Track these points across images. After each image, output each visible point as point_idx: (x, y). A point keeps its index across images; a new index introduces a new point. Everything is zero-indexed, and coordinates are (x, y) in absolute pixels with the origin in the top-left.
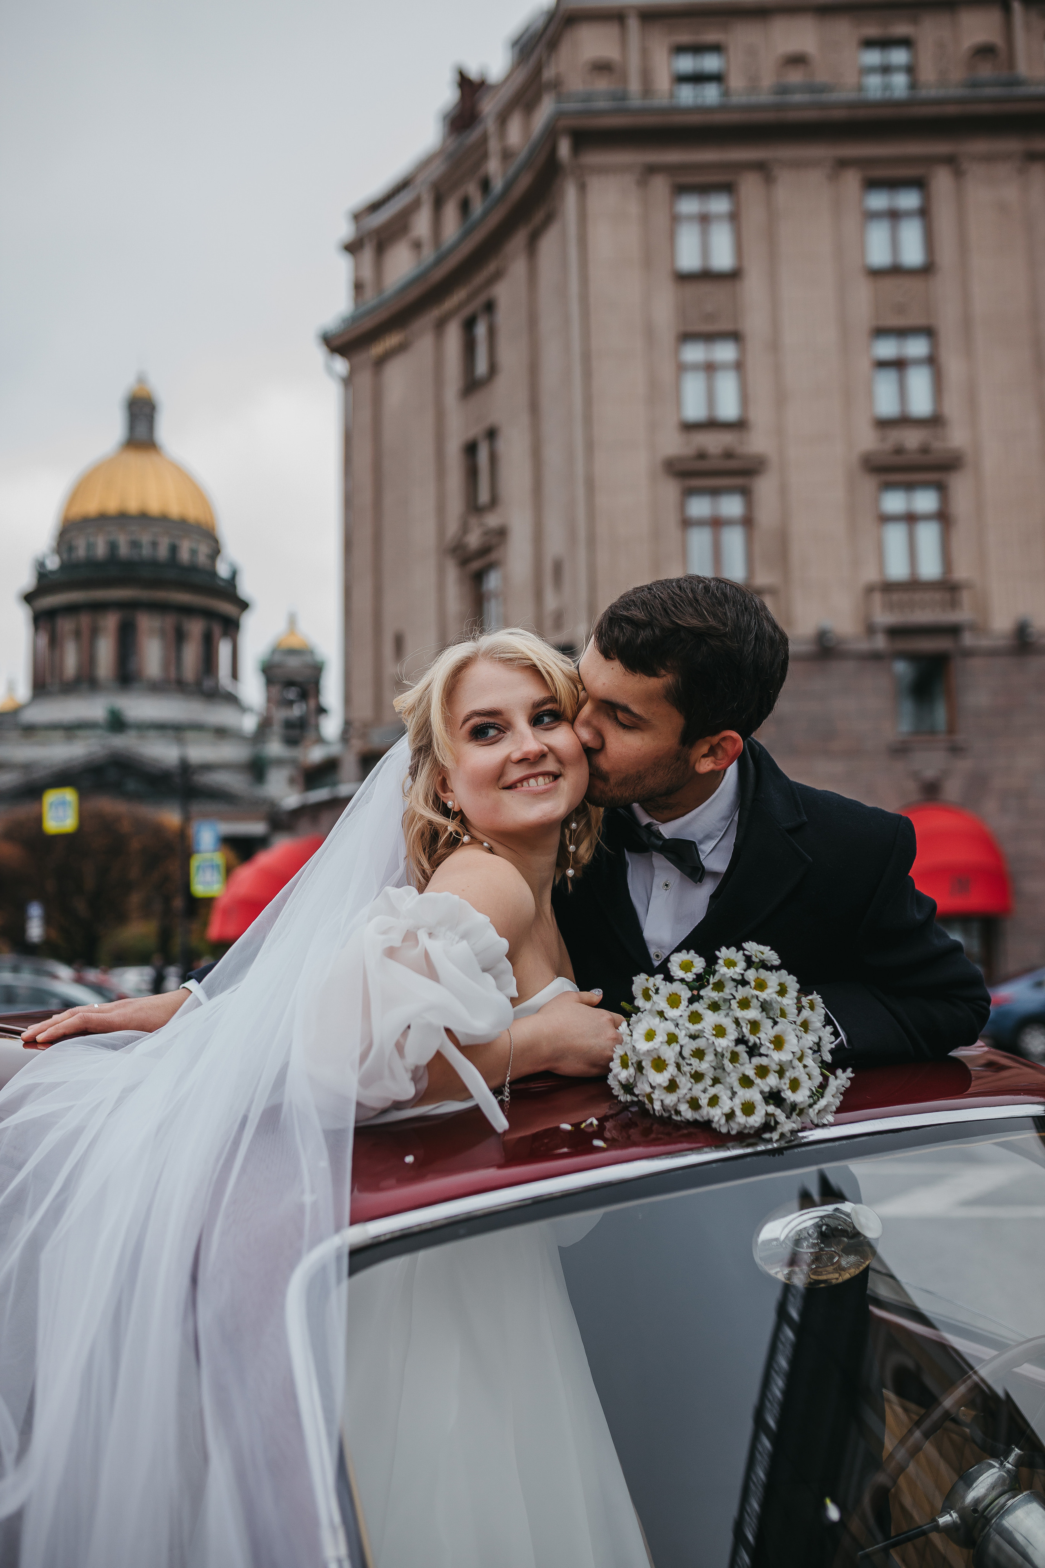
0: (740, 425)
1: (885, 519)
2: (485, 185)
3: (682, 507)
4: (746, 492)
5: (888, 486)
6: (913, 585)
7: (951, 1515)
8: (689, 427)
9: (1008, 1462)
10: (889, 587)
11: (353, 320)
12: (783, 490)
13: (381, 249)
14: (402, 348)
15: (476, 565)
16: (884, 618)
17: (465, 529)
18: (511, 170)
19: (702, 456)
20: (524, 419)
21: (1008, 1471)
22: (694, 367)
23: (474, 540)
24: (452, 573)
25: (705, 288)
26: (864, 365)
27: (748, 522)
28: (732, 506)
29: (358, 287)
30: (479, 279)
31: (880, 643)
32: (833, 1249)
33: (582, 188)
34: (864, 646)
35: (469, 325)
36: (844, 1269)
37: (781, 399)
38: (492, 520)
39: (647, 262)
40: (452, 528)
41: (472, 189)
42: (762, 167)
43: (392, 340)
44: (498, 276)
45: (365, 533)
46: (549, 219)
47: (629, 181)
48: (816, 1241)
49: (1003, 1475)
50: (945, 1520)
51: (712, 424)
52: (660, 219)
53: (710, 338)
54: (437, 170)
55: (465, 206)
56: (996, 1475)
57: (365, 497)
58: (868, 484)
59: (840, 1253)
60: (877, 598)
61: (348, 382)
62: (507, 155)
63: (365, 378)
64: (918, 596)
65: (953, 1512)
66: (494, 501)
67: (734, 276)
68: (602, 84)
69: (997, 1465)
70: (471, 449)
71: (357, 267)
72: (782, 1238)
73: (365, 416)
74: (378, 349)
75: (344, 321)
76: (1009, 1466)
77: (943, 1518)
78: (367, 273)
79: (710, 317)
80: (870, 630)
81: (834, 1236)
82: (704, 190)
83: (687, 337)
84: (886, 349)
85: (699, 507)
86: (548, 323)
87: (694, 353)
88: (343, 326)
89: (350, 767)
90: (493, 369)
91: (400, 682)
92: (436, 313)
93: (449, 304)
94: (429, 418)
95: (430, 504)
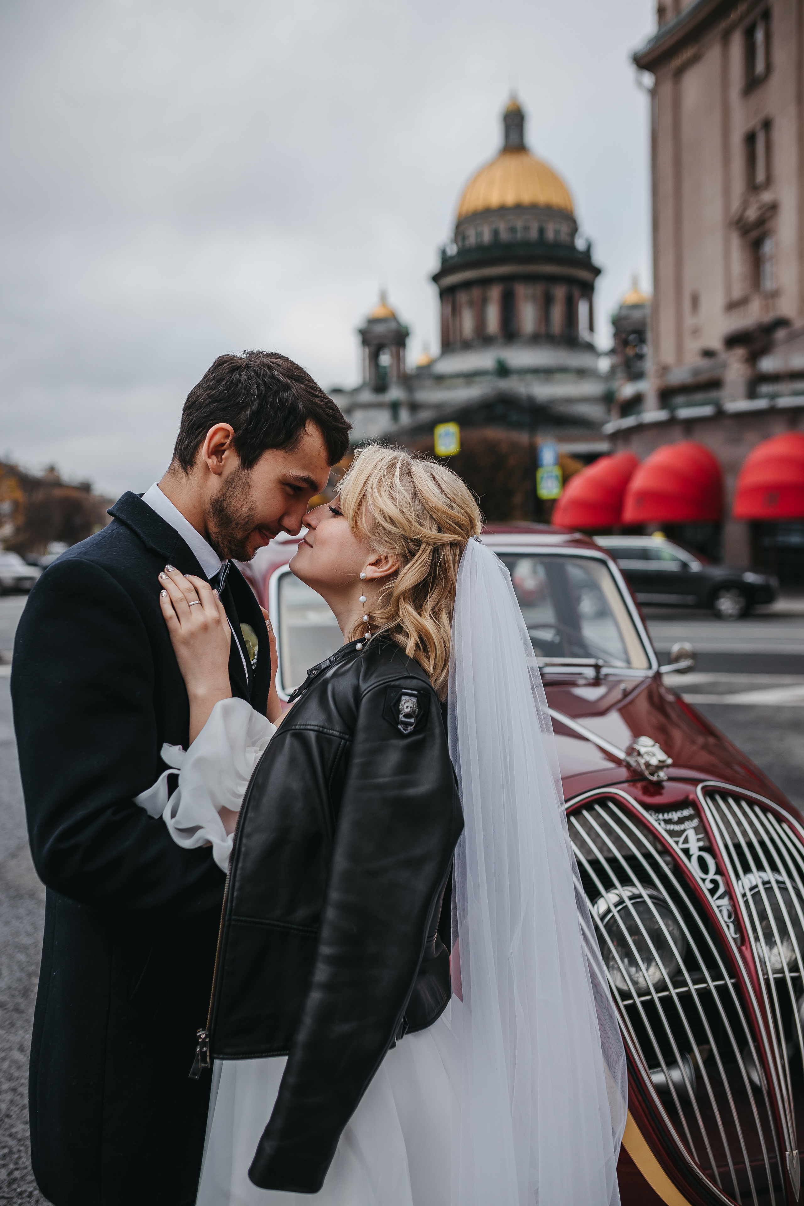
11: (657, 39)
14: (696, 59)
15: (754, 234)
17: (745, 204)
23: (752, 214)
24: (736, 242)
29: (661, 11)
35: (749, 34)
38: (767, 197)
40: (736, 204)
43: (687, 54)
57: (667, 186)
61: (654, 93)
63: (667, 88)
66: (769, 181)
70: (750, 139)
73: (667, 120)
74: (677, 62)
75: (649, 42)
88: (649, 46)
89: (651, 400)
90: (769, 67)
91: (696, 332)
92: (724, 25)
93: (734, 16)
94: (717, 117)
95: (718, 187)
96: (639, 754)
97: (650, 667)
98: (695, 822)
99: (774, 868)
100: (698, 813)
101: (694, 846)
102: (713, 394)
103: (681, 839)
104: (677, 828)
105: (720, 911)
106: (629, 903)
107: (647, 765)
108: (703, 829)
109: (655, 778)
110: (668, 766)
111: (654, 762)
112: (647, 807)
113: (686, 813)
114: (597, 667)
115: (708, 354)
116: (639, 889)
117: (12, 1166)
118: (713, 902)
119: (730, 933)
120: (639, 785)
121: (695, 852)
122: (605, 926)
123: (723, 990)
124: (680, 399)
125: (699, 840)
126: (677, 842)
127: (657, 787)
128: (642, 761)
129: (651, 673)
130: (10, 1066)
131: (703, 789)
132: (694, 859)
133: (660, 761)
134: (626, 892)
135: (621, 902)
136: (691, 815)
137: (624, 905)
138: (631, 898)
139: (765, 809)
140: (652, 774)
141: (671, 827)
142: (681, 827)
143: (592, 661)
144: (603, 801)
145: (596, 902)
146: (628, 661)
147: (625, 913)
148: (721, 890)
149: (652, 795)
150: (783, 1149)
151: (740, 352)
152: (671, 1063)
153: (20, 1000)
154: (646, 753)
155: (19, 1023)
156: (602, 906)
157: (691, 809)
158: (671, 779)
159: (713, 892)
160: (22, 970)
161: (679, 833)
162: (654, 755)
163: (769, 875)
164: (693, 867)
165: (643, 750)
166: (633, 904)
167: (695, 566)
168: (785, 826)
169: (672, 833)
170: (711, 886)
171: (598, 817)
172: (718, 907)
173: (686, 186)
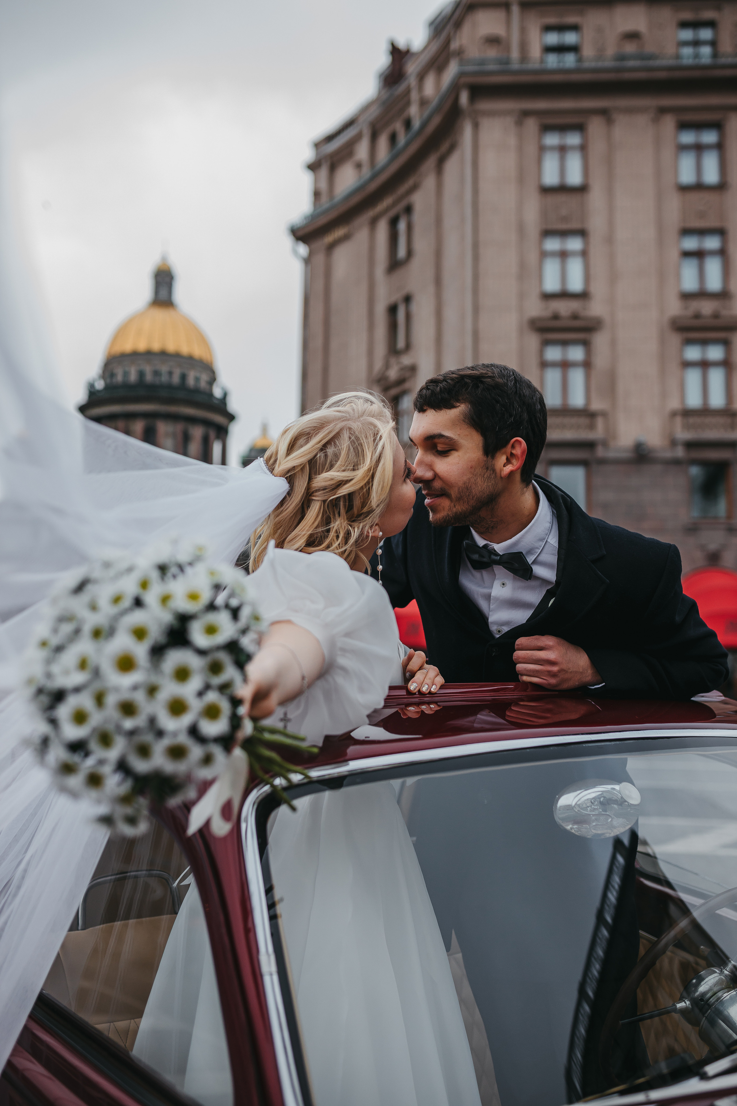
0: (584, 296)
1: (687, 364)
2: (408, 124)
3: (541, 353)
4: (586, 344)
5: (689, 342)
6: (705, 411)
7: (685, 1003)
8: (547, 297)
9: (726, 970)
10: (687, 413)
11: (312, 218)
12: (613, 343)
13: (333, 168)
14: (346, 238)
15: (394, 392)
16: (683, 435)
17: (387, 366)
18: (426, 113)
19: (556, 317)
20: (431, 289)
21: (726, 976)
22: (553, 254)
23: (393, 374)
25: (561, 198)
26: (674, 254)
27: (587, 365)
28: (576, 353)
29: (317, 194)
30: (402, 189)
31: (680, 452)
32: (608, 813)
33: (476, 126)
34: (668, 454)
35: (394, 222)
36: (615, 827)
37: (613, 278)
38: (406, 360)
39: (521, 179)
40: (378, 365)
41: (398, 126)
42: (604, 113)
43: (339, 232)
44: (415, 188)
45: (316, 367)
46: (452, 148)
47: (509, 121)
48: (596, 807)
49: (722, 978)
50: (680, 1005)
51: (564, 295)
52: (531, 149)
53: (564, 234)
54: (374, 112)
55: (393, 138)
56: (717, 978)
57: (318, 342)
58: (675, 339)
59: (613, 816)
60: (678, 420)
61: (307, 261)
62: (423, 103)
63: (320, 259)
64: (709, 420)
65: (687, 1001)
66: (408, 347)
67: (582, 189)
68: (492, 53)
69: (718, 972)
70: (393, 310)
71: (316, 181)
72: (573, 804)
73: (319, 285)
74: (329, 238)
75: (306, 218)
76: (726, 972)
77: (680, 1004)
78: (323, 185)
79: (565, 219)
80: (673, 443)
81: (609, 804)
82: (563, 129)
83: (547, 233)
84: (691, 244)
85: (553, 353)
86: (450, 221)
87: (552, 244)
88: (305, 222)
90: (410, 253)
92: (371, 213)
93: (381, 207)
94: (364, 287)
95: (363, 348)
173: (334, 344)
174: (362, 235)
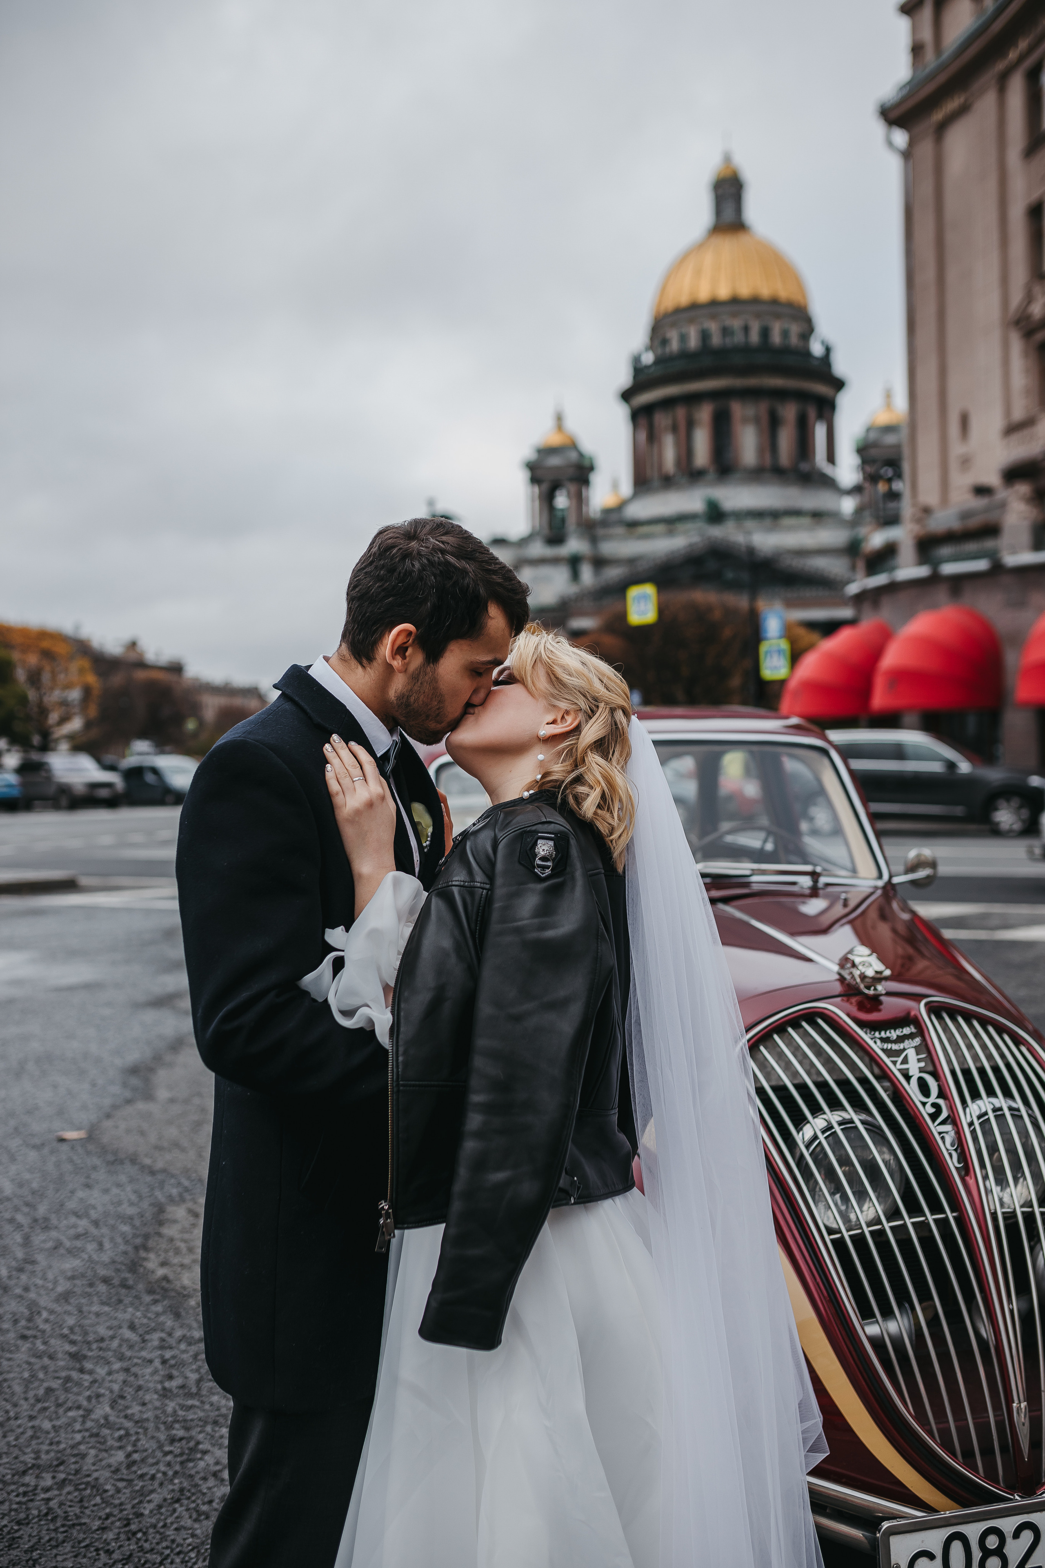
11: (912, 85)
14: (963, 110)
15: (1040, 335)
17: (1029, 298)
23: (1038, 309)
24: (1017, 345)
29: (917, 50)
35: (1033, 77)
40: (1016, 297)
43: (952, 105)
45: (928, 310)
57: (927, 275)
61: (907, 155)
63: (926, 147)
70: (1036, 213)
71: (915, 29)
73: (927, 188)
74: (938, 116)
75: (902, 89)
78: (927, 35)
88: (900, 95)
89: (907, 552)
91: (966, 462)
92: (1001, 66)
93: (1013, 55)
94: (992, 184)
95: (994, 275)
96: (854, 965)
97: (880, 876)
98: (917, 1041)
99: (1008, 1094)
100: (921, 1031)
101: (914, 1067)
102: (989, 544)
103: (900, 1059)
104: (895, 1047)
105: (943, 1138)
106: (838, 1129)
107: (863, 977)
108: (925, 1049)
109: (871, 992)
110: (886, 979)
111: (870, 973)
112: (861, 1024)
113: (907, 1031)
114: (814, 875)
115: (981, 491)
116: (850, 1113)
117: (129, 1448)
118: (935, 1129)
119: (953, 1163)
120: (854, 1000)
121: (914, 1072)
122: (811, 1155)
123: (943, 1224)
124: (945, 551)
125: (919, 1060)
126: (894, 1063)
127: (874, 1003)
128: (857, 973)
129: (880, 883)
130: (120, 1346)
131: (926, 1004)
132: (914, 1081)
133: (877, 972)
134: (835, 1117)
135: (830, 1127)
136: (912, 1033)
137: (833, 1130)
138: (840, 1124)
139: (1001, 1030)
140: (868, 988)
141: (889, 1046)
142: (902, 1046)
143: (808, 868)
144: (811, 1017)
145: (801, 1129)
146: (854, 871)
147: (833, 1138)
148: (945, 1114)
149: (869, 1011)
150: (1009, 1400)
151: (1023, 489)
152: (887, 1313)
153: (128, 1275)
154: (860, 963)
155: (127, 1301)
156: (808, 1132)
157: (912, 1027)
158: (889, 994)
159: (934, 1117)
160: (127, 1242)
161: (898, 1053)
162: (870, 965)
163: (1001, 1101)
164: (913, 1090)
165: (857, 960)
166: (842, 1130)
167: (964, 767)
168: (1023, 1049)
169: (889, 1053)
170: (932, 1110)
171: (805, 1035)
172: (940, 1133)
173: (952, 275)
174: (987, 103)
